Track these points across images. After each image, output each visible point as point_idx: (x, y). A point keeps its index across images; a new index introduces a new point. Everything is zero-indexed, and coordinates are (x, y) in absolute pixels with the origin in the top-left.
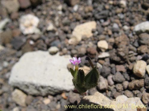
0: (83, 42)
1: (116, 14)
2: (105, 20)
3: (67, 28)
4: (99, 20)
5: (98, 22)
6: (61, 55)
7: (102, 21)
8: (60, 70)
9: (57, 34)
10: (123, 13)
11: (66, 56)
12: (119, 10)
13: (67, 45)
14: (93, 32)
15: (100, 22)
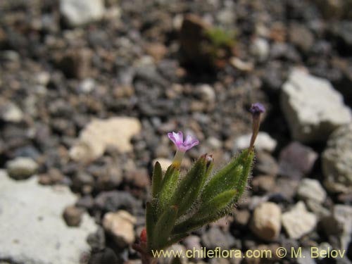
0: (107, 159)
1: (190, 113)
2: (164, 119)
3: (62, 124)
4: (149, 118)
5: (146, 123)
6: (42, 183)
7: (157, 122)
8: (40, 219)
9: (31, 133)
10: (205, 112)
11: (58, 188)
12: (197, 105)
13: (64, 161)
14: (133, 141)
15: (152, 124)
